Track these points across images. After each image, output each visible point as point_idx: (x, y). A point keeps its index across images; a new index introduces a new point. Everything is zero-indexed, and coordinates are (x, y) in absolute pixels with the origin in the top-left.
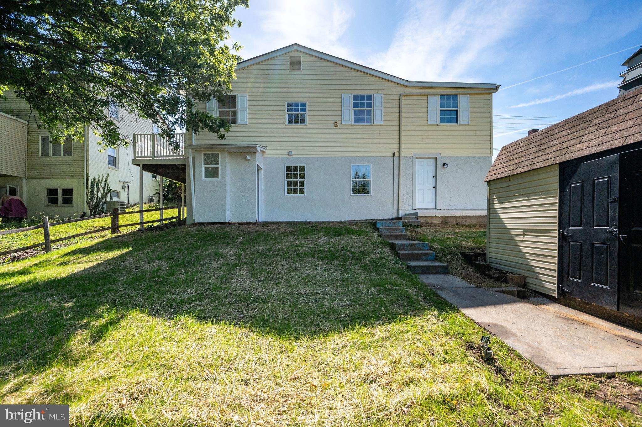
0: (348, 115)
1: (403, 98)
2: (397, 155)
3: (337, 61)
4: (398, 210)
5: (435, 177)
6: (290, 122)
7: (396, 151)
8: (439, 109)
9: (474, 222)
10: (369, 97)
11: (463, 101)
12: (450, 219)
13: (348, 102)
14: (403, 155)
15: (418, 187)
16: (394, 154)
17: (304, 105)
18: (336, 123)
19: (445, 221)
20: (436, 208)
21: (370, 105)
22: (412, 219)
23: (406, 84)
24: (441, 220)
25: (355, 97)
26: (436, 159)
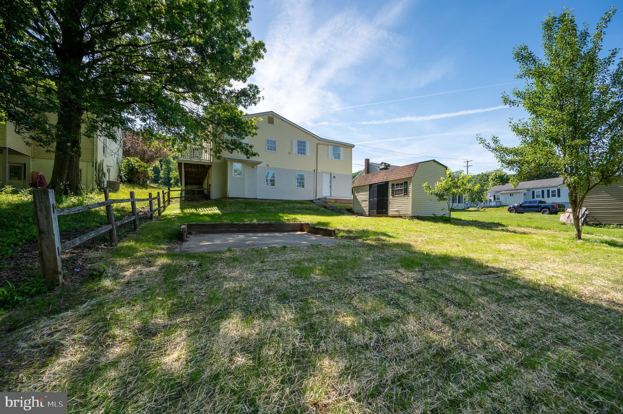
0: (295, 150)
1: (318, 145)
2: (316, 171)
3: (291, 123)
4: (316, 196)
5: (331, 182)
6: (268, 149)
7: (315, 169)
8: (332, 152)
9: (346, 202)
10: (304, 143)
11: (342, 149)
12: (338, 201)
13: (295, 143)
14: (318, 171)
15: (324, 186)
16: (314, 170)
17: (275, 142)
18: (289, 153)
19: (336, 201)
20: (331, 196)
21: (304, 146)
22: (324, 200)
23: (320, 139)
24: (334, 200)
25: (298, 142)
26: (331, 174)
